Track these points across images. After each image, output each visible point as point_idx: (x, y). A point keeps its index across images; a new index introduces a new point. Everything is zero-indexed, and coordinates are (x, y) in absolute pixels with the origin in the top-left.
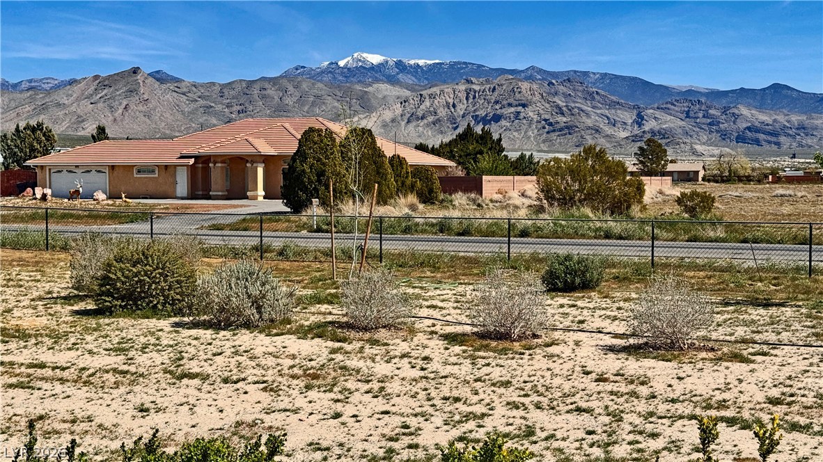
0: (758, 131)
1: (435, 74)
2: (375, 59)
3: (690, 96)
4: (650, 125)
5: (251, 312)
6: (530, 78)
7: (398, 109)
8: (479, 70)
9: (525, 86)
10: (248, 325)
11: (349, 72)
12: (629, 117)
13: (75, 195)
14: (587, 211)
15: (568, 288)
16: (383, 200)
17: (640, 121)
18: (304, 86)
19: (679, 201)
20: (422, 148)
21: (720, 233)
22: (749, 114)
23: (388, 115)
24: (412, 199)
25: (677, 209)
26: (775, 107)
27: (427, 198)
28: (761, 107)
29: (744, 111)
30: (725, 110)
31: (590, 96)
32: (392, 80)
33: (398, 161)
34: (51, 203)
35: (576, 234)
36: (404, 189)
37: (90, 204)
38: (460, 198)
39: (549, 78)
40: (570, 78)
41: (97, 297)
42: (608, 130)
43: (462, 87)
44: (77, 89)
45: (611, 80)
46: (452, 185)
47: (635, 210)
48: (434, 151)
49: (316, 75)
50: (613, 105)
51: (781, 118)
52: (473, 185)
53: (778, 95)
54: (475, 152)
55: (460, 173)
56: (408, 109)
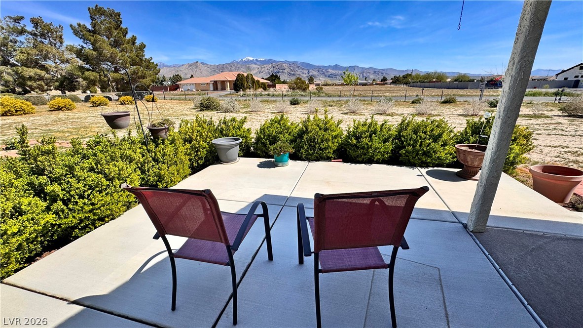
0: (332, 75)
1: (265, 62)
2: (251, 59)
3: (319, 67)
4: (311, 74)
5: (232, 109)
6: (285, 63)
7: (257, 70)
8: (274, 61)
9: (284, 65)
10: (231, 112)
11: (245, 62)
12: (306, 72)
13: (189, 90)
14: (298, 91)
15: (294, 104)
16: (256, 89)
17: (309, 72)
18: (236, 65)
19: (316, 89)
20: (263, 78)
21: (324, 95)
23: (255, 71)
24: (262, 89)
26: (336, 69)
27: (265, 89)
28: (333, 69)
29: (330, 70)
30: (326, 70)
31: (298, 67)
32: (255, 64)
33: (258, 81)
35: (296, 95)
36: (260, 87)
37: (192, 92)
38: (272, 89)
39: (289, 63)
40: (294, 63)
41: (200, 108)
42: (302, 74)
43: (271, 65)
44: (184, 67)
45: (303, 64)
46: (270, 86)
47: (307, 91)
48: (265, 79)
49: (238, 63)
50: (303, 69)
51: (337, 72)
52: (274, 86)
53: (336, 67)
54: (274, 79)
55: (271, 84)
56: (259, 70)
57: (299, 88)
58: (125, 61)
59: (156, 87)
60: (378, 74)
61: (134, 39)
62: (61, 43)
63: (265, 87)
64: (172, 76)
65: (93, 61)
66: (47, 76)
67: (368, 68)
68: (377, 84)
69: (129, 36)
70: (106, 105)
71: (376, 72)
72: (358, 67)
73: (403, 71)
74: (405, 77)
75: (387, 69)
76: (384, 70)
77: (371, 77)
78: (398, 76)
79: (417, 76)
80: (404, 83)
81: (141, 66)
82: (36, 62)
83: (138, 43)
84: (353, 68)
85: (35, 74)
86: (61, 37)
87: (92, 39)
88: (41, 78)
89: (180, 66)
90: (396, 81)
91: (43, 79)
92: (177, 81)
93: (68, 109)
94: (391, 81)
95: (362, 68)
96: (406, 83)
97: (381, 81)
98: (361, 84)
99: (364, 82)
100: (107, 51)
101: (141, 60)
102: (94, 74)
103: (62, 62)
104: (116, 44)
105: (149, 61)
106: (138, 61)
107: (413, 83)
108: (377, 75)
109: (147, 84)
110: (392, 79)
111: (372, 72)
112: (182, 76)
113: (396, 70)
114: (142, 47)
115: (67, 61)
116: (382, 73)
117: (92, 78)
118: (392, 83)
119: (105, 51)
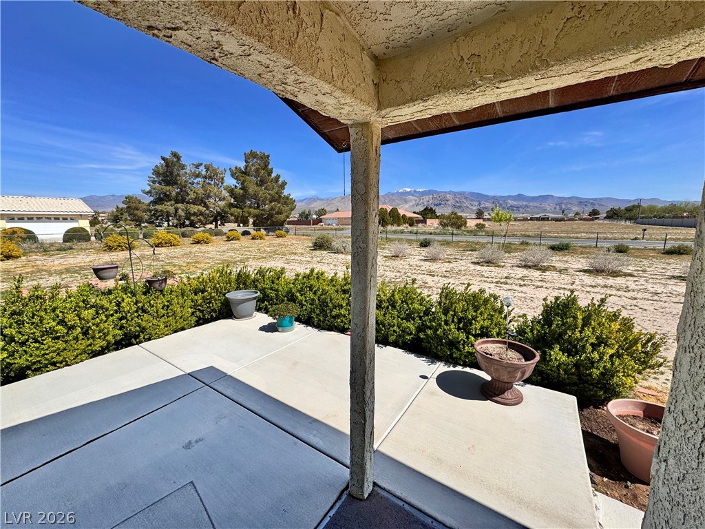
0: (513, 207)
1: (424, 193)
2: (408, 190)
3: (494, 198)
4: (482, 206)
6: (450, 194)
7: (414, 202)
8: (436, 192)
9: (448, 196)
10: (342, 253)
11: (401, 193)
12: (477, 203)
13: (329, 225)
14: (450, 228)
16: (399, 225)
17: (480, 204)
18: (390, 197)
19: (476, 226)
20: (415, 213)
21: (484, 234)
22: (510, 202)
23: (411, 204)
24: (407, 225)
25: (476, 228)
26: (519, 200)
27: (411, 225)
28: (514, 200)
29: (510, 201)
30: (504, 202)
31: (466, 198)
32: (413, 195)
33: (404, 216)
34: (324, 226)
35: (445, 234)
36: (405, 223)
37: (332, 227)
38: (420, 225)
39: (454, 193)
40: (460, 194)
41: (313, 247)
42: (471, 207)
43: (431, 196)
44: (336, 200)
45: (472, 194)
46: (418, 221)
47: (463, 228)
48: (418, 214)
49: (393, 194)
50: (472, 200)
51: (520, 203)
52: (424, 221)
53: (520, 197)
54: (428, 213)
55: (422, 219)
56: (417, 202)
57: (453, 225)
58: (266, 198)
59: (301, 221)
60: (586, 205)
61: (278, 177)
62: (222, 183)
63: (411, 222)
64: (317, 210)
65: (240, 198)
66: (207, 212)
67: (569, 198)
68: (581, 219)
69: (274, 175)
70: (238, 239)
71: (582, 202)
72: (552, 196)
73: (630, 201)
74: (628, 210)
75: (601, 199)
76: (595, 199)
77: (574, 209)
78: (616, 208)
79: (652, 209)
80: (627, 219)
81: (279, 202)
82: (202, 201)
83: (281, 180)
84: (545, 198)
85: (198, 210)
86: (223, 179)
87: (242, 179)
88: (201, 214)
89: (333, 199)
90: (613, 215)
91: (203, 215)
92: (322, 215)
93: (205, 243)
94: (605, 215)
95: (560, 198)
96: (630, 219)
97: (590, 215)
98: (553, 219)
99: (561, 216)
100: (252, 189)
101: (280, 196)
102: (238, 210)
103: (220, 200)
104: (262, 183)
105: (287, 198)
106: (278, 198)
107: (643, 218)
108: (584, 206)
109: (282, 220)
110: (607, 212)
111: (575, 202)
112: (327, 210)
113: (617, 200)
114: (284, 184)
115: (224, 199)
116: (593, 204)
117: (236, 214)
118: (605, 218)
119: (250, 190)
